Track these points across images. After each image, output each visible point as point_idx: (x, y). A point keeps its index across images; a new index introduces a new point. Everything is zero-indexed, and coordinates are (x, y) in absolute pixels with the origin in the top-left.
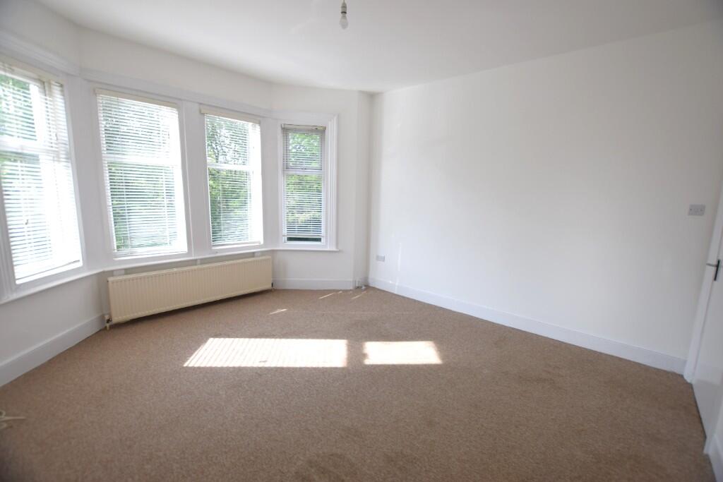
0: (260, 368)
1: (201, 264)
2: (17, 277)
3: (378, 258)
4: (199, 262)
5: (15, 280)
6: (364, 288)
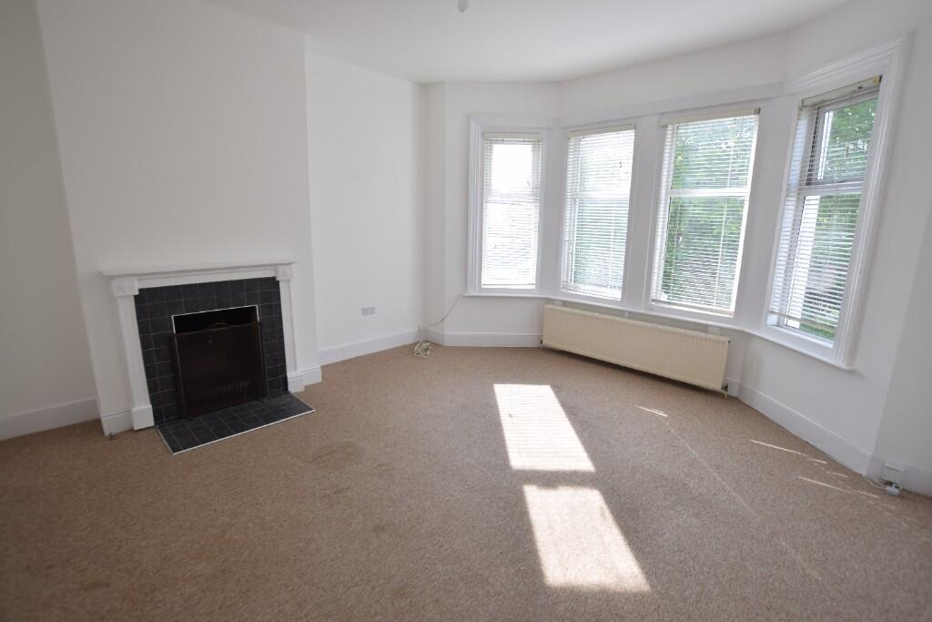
0: (496, 416)
2: (482, 283)
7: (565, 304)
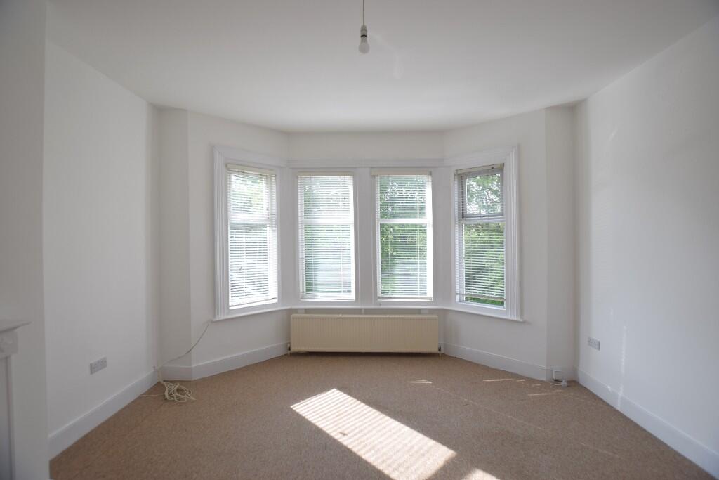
0: (335, 440)
1: (366, 313)
2: (230, 305)
3: (590, 341)
4: (363, 311)
5: (228, 306)
6: (564, 384)
7: (307, 311)
